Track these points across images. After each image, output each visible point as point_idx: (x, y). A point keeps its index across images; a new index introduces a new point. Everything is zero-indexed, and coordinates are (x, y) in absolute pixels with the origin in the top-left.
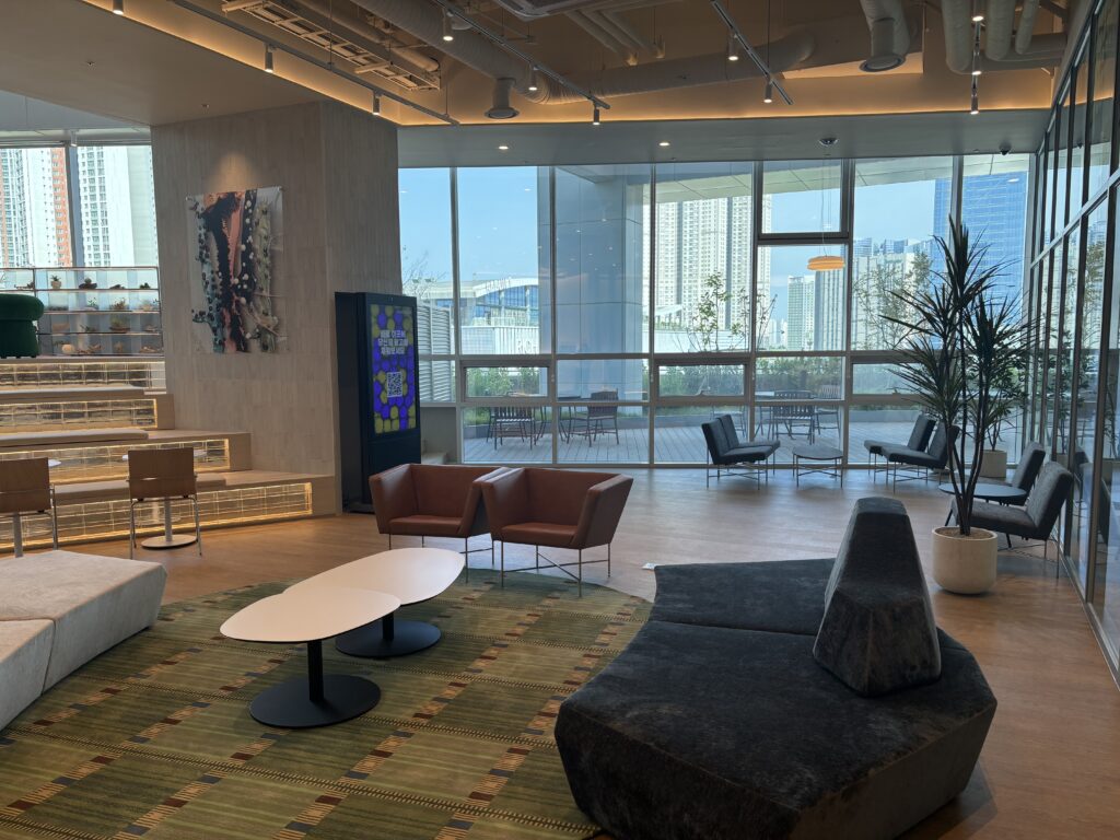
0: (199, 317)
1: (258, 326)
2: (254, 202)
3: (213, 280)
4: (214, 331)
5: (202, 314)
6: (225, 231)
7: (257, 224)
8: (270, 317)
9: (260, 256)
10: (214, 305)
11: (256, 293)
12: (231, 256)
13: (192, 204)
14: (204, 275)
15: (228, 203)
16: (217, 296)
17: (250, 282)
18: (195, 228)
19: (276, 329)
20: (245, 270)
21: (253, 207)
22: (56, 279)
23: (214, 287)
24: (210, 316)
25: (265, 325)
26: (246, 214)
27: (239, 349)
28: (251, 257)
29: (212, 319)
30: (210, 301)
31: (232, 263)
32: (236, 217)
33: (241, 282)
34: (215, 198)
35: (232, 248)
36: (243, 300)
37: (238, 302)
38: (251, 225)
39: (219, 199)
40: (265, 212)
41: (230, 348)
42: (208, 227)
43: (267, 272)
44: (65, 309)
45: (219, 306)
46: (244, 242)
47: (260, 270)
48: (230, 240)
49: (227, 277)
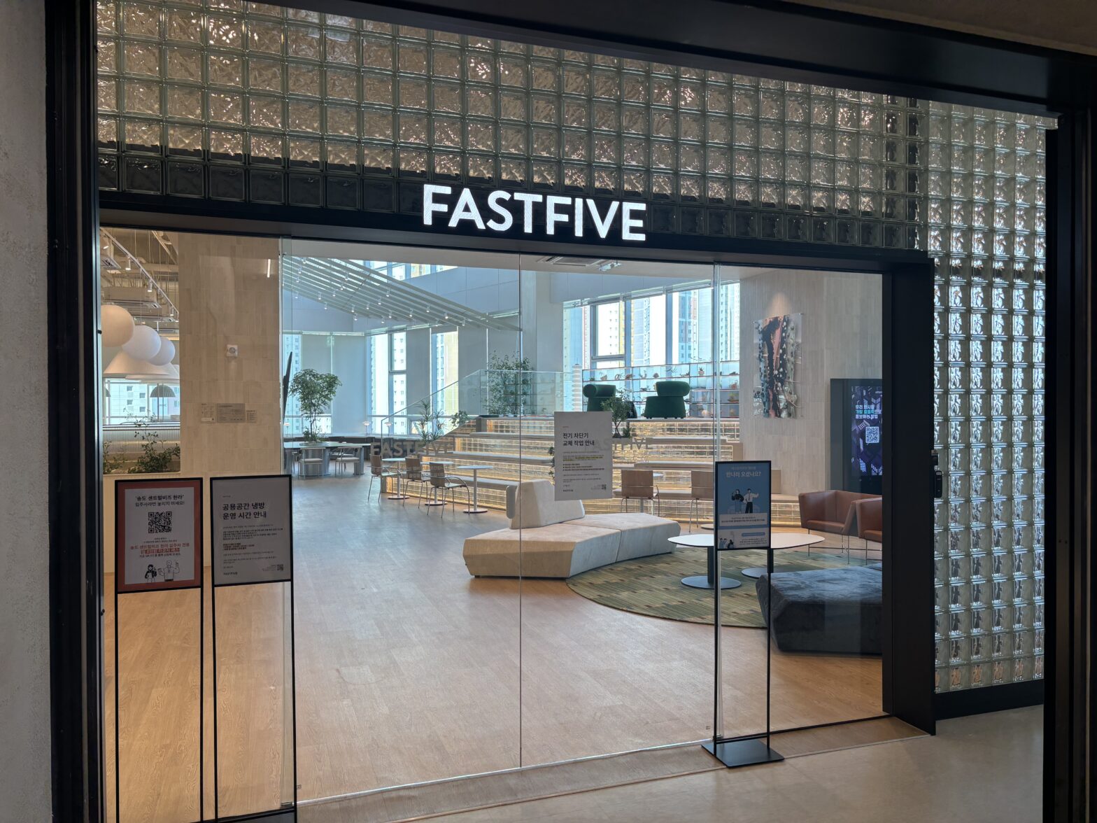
0: (757, 395)
1: (786, 401)
2: (787, 322)
3: (765, 372)
4: (764, 403)
5: (758, 393)
6: (772, 341)
7: (788, 336)
8: (793, 395)
9: (789, 357)
10: (765, 387)
11: (786, 380)
12: (775, 357)
13: (756, 325)
14: (760, 369)
15: (774, 324)
16: (766, 382)
17: (784, 373)
18: (757, 340)
19: (796, 402)
20: (781, 366)
21: (787, 326)
22: (701, 370)
23: (765, 376)
24: (762, 394)
25: (790, 400)
26: (783, 331)
27: (776, 415)
28: (784, 357)
29: (763, 396)
30: (763, 385)
31: (775, 361)
32: (778, 332)
33: (779, 373)
34: (768, 321)
35: (775, 351)
36: (779, 384)
37: (777, 385)
38: (785, 337)
39: (770, 321)
40: (792, 329)
41: (772, 413)
42: (764, 339)
43: (792, 367)
44: (705, 388)
45: (767, 388)
46: (781, 348)
47: (789, 366)
48: (774, 347)
49: (772, 370)
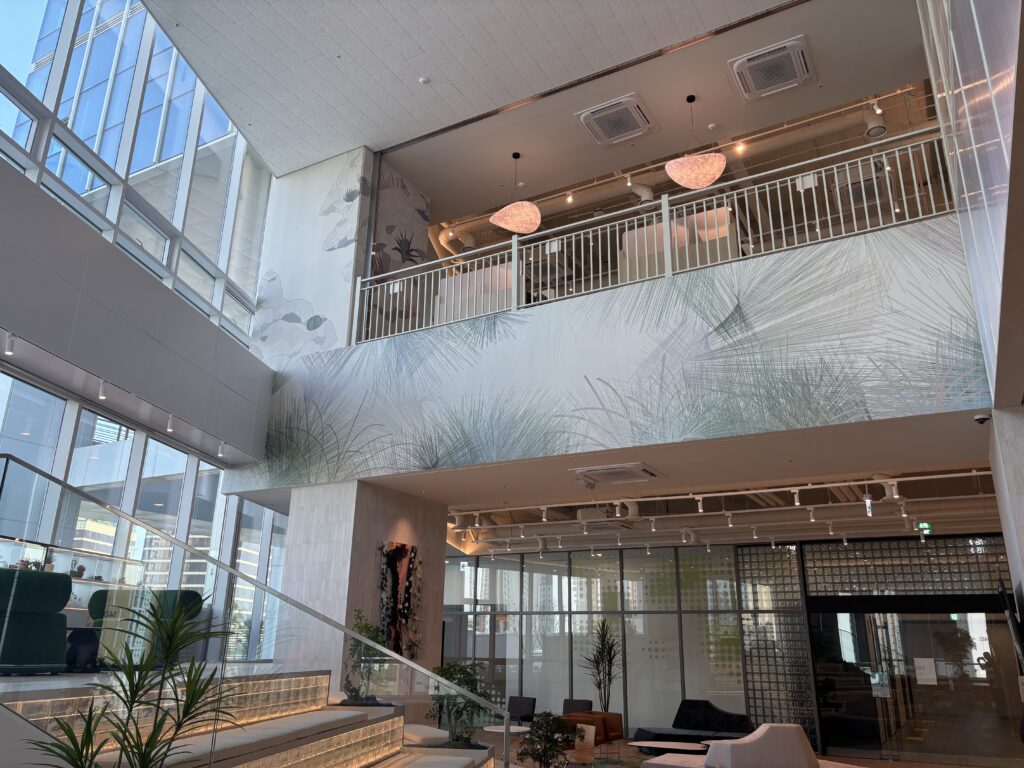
1: (411, 641)
2: (415, 554)
3: (387, 604)
6: (398, 570)
7: (416, 569)
8: (418, 634)
9: (416, 591)
10: (385, 623)
11: (411, 616)
12: (399, 588)
13: (381, 546)
14: (382, 600)
15: (400, 551)
16: (388, 616)
17: (408, 608)
18: (380, 563)
19: (420, 642)
20: (405, 600)
21: (416, 558)
23: (387, 609)
24: (383, 631)
25: (415, 640)
26: (411, 562)
28: (411, 591)
30: (383, 619)
31: (399, 593)
32: (405, 561)
33: (404, 607)
34: (394, 548)
35: (400, 582)
36: (404, 621)
37: (400, 622)
38: (412, 569)
39: (396, 546)
40: (421, 563)
42: (387, 565)
43: (419, 603)
45: (388, 624)
46: (408, 580)
47: (415, 601)
48: (400, 577)
49: (396, 603)
